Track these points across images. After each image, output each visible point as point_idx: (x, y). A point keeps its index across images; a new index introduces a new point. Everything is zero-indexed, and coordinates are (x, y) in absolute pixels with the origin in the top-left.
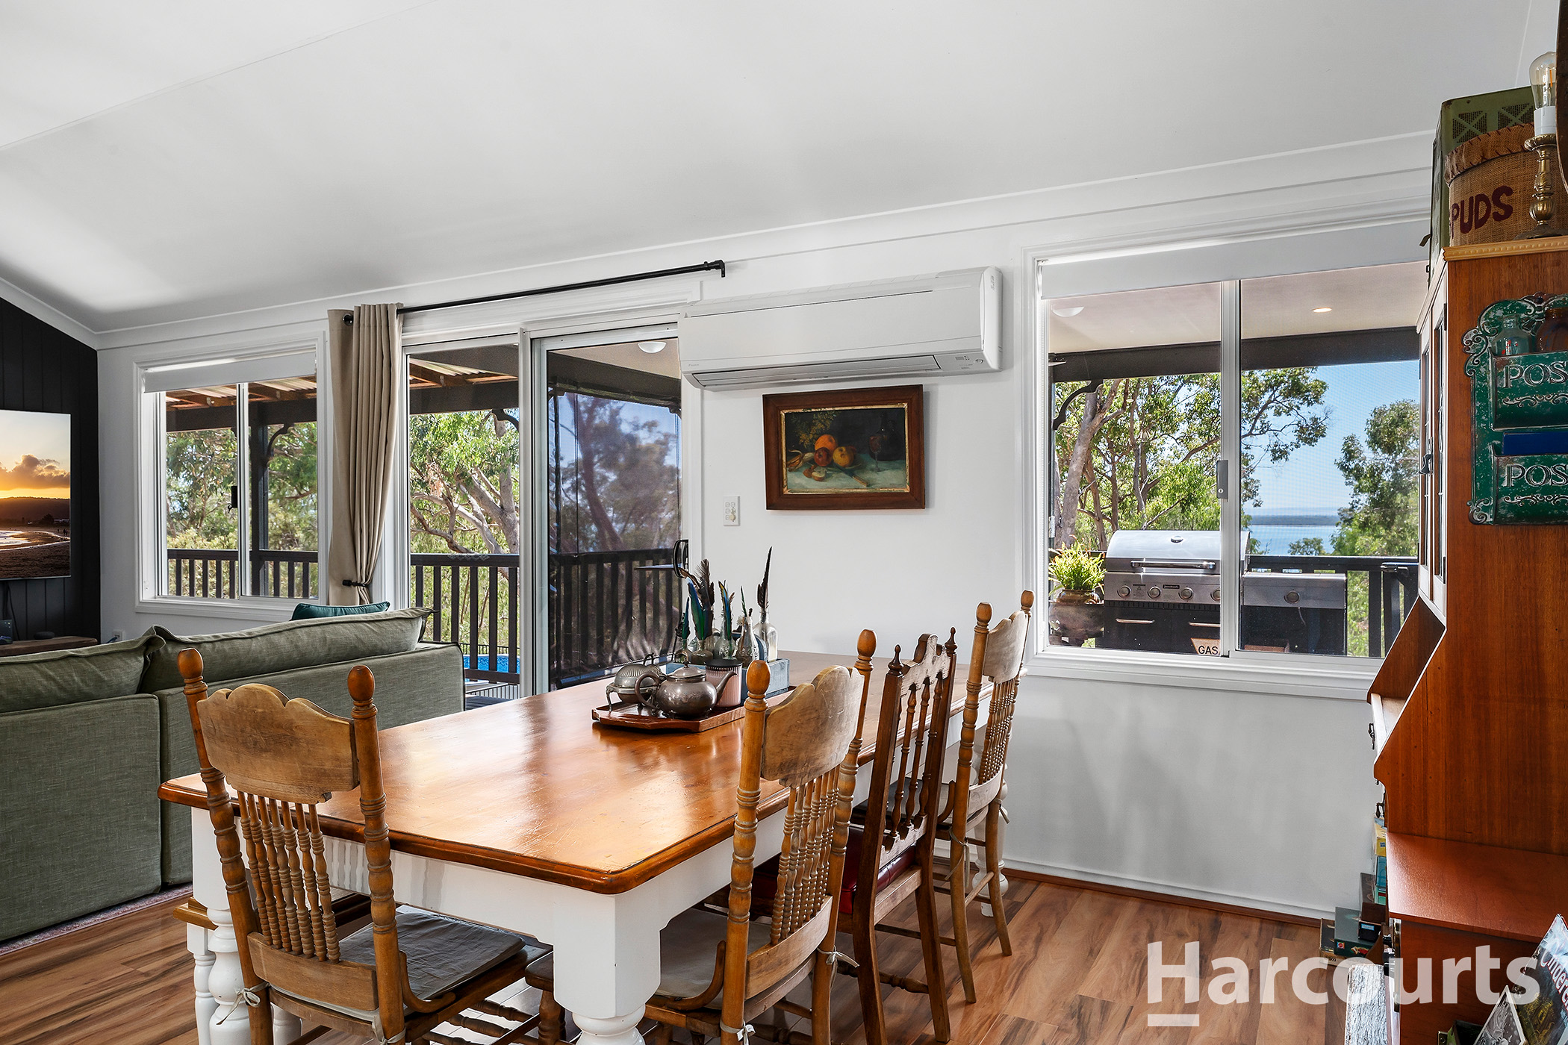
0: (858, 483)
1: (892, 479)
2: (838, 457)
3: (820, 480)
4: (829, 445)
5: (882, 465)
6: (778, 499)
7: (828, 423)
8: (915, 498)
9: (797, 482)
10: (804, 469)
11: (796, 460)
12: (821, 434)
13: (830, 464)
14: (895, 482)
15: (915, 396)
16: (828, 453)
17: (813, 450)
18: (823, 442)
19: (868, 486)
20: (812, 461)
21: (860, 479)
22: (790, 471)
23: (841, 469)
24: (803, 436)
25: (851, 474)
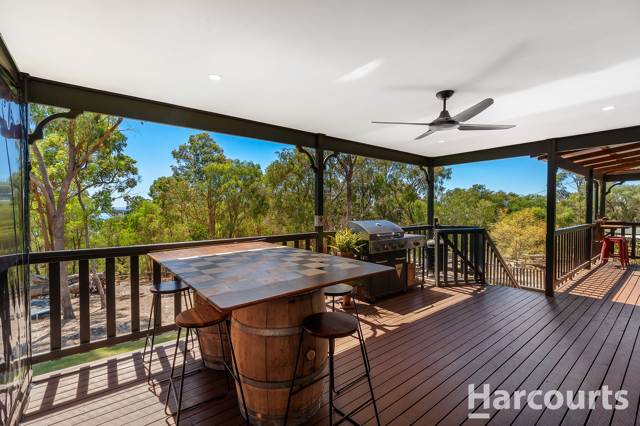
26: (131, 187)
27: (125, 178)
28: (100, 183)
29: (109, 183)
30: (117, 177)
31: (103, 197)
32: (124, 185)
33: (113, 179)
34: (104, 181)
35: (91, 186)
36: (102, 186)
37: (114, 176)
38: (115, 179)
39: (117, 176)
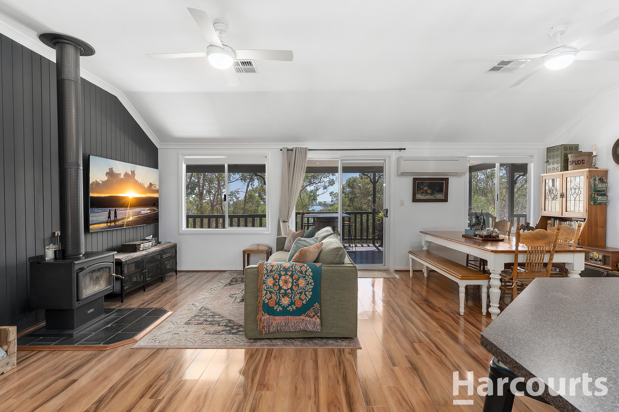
0: (433, 197)
1: (440, 196)
2: (428, 191)
3: (424, 196)
4: (427, 189)
5: (438, 193)
6: (415, 200)
7: (427, 184)
8: (446, 200)
9: (419, 196)
10: (421, 194)
11: (419, 192)
12: (425, 186)
13: (427, 193)
14: (441, 197)
15: (447, 180)
16: (426, 191)
17: (423, 190)
18: (425, 188)
19: (435, 197)
20: (423, 192)
21: (433, 196)
22: (417, 194)
23: (429, 194)
24: (421, 187)
25: (431, 195)
26: (332, 185)
27: (328, 179)
28: (313, 183)
29: (318, 183)
30: (323, 179)
31: (312, 194)
32: (327, 184)
33: (320, 180)
34: (315, 182)
35: (308, 186)
36: (314, 185)
37: (321, 178)
38: (322, 180)
39: (323, 177)
